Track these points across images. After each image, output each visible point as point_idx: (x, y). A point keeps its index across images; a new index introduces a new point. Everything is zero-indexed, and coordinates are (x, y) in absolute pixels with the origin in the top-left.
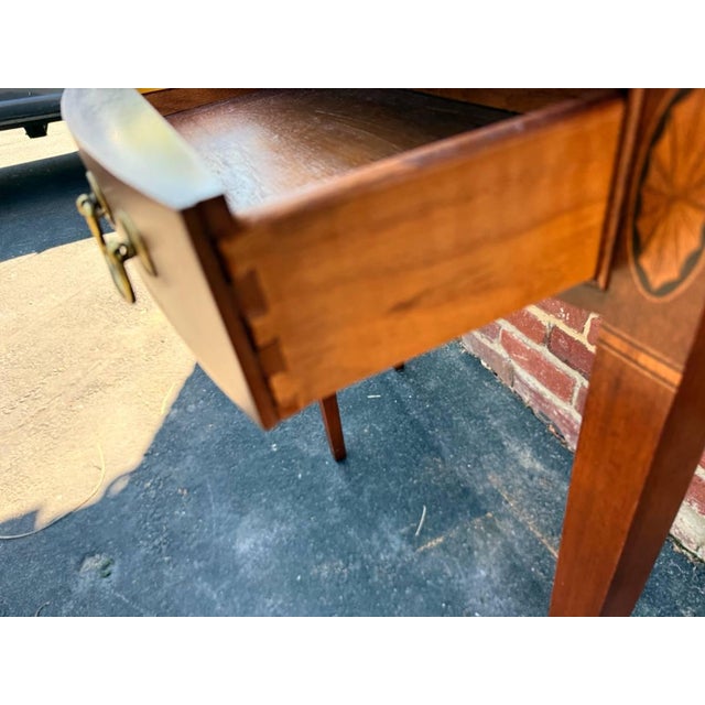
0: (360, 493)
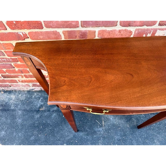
0: (87, 131)
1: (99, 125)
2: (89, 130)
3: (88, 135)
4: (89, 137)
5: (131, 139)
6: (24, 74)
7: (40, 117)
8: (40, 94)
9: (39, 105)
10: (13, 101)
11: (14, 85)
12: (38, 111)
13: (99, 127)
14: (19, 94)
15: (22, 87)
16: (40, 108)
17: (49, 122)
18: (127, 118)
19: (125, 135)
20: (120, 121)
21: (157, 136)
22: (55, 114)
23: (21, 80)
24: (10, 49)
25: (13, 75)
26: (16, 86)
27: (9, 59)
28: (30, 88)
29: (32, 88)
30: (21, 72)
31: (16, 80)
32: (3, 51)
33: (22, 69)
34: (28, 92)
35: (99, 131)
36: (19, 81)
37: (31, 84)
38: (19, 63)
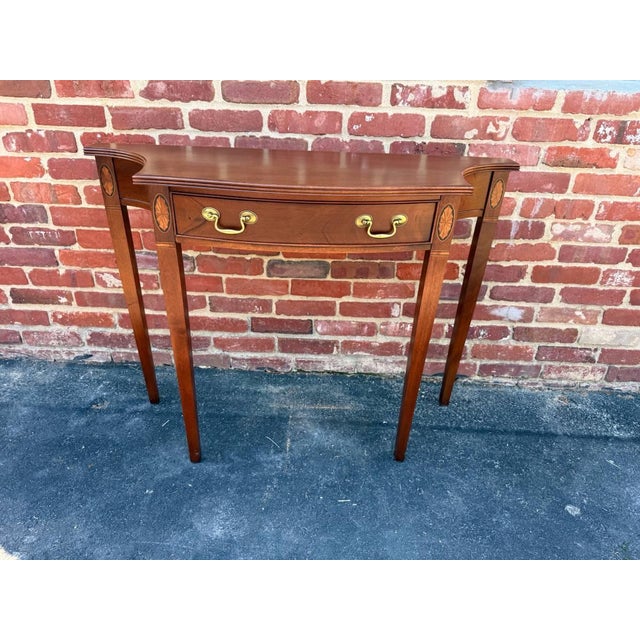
0: (231, 461)
1: (275, 447)
2: (239, 460)
3: (232, 471)
4: (233, 477)
5: (370, 486)
6: (79, 289)
7: (88, 424)
8: (104, 372)
9: (92, 398)
10: (12, 386)
11: (33, 332)
12: (84, 410)
13: (272, 451)
15: (55, 342)
16: (92, 403)
17: (111, 435)
18: (363, 435)
19: (353, 474)
20: (341, 441)
21: (454, 481)
22: (137, 419)
23: (61, 313)
24: (67, 202)
25: (44, 292)
26: (40, 338)
27: (53, 232)
28: (80, 349)
29: (88, 349)
30: (72, 279)
31: (46, 313)
32: (47, 206)
33: (78, 268)
34: (70, 365)
35: (271, 462)
36: (54, 315)
37: (85, 334)
38: (76, 247)
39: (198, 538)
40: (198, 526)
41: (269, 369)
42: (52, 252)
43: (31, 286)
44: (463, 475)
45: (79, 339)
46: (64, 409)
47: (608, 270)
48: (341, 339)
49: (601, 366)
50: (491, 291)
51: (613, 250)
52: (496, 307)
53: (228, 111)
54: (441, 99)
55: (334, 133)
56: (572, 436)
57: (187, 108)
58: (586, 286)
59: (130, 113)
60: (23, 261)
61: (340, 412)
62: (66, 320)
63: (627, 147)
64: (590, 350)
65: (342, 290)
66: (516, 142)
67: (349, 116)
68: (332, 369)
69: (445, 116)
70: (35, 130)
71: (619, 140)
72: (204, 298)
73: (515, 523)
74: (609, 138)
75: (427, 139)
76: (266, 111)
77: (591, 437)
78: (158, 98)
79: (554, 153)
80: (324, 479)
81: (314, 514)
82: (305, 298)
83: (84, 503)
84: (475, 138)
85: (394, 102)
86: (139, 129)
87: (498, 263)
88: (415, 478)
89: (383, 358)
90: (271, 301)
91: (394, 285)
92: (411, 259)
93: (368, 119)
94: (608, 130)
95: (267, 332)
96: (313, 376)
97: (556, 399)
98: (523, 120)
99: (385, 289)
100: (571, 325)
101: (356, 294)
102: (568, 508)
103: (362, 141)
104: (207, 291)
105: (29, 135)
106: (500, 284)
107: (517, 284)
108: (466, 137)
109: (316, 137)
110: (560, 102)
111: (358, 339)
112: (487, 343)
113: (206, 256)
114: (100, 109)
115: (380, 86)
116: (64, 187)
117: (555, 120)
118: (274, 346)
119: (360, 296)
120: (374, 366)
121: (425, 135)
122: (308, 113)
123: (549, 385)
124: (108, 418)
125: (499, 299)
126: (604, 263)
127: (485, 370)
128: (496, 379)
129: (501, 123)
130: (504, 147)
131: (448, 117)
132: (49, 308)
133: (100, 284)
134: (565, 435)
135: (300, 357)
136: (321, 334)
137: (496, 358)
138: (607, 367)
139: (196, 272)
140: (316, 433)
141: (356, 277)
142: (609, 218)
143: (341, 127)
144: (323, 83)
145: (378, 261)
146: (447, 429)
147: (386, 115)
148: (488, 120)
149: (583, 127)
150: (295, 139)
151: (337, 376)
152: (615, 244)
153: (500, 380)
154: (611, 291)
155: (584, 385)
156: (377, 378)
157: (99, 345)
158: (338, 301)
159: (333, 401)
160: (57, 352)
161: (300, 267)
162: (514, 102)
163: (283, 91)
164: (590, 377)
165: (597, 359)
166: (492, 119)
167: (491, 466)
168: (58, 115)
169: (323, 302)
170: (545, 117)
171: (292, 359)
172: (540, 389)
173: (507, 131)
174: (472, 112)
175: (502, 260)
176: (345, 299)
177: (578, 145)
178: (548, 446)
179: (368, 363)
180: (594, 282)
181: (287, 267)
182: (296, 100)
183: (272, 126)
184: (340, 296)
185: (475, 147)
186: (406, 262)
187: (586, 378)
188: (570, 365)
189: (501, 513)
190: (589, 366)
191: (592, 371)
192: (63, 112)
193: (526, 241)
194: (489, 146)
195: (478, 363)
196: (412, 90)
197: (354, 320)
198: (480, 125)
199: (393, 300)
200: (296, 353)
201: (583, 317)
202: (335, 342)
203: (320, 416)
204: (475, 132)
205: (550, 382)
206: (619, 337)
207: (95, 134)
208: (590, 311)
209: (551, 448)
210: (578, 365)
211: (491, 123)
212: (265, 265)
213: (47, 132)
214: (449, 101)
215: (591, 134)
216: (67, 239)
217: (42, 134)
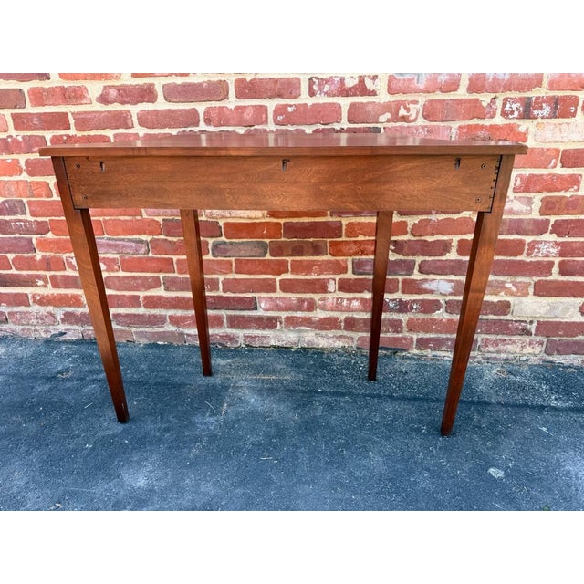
1: (212, 411)
2: (177, 421)
3: (167, 430)
4: (167, 435)
5: (294, 445)
6: (53, 273)
7: (51, 390)
8: (75, 348)
9: (60, 368)
11: (16, 313)
12: (50, 379)
13: (208, 414)
14: (21, 345)
15: (35, 321)
17: (68, 399)
18: (297, 401)
19: (280, 435)
20: (275, 406)
21: (378, 443)
22: (94, 386)
23: (39, 295)
24: (40, 196)
25: (24, 276)
26: (23, 318)
27: (30, 222)
28: (56, 327)
29: (62, 327)
30: (48, 264)
31: (26, 295)
32: (25, 200)
33: (51, 254)
34: (47, 342)
35: (205, 424)
36: (33, 297)
37: (60, 313)
38: (50, 235)
39: (122, 486)
40: (125, 476)
41: (220, 344)
42: (30, 240)
43: (14, 271)
44: (387, 438)
45: (55, 318)
46: (34, 377)
47: (533, 241)
48: (284, 315)
49: (539, 338)
50: (419, 265)
51: (535, 222)
52: (426, 280)
53: (169, 110)
54: (354, 88)
55: (262, 123)
56: (506, 405)
57: (135, 110)
58: (512, 258)
59: (89, 116)
60: (7, 249)
61: (280, 381)
62: (43, 301)
63: (535, 121)
64: (525, 322)
65: (281, 268)
66: (427, 123)
67: (273, 108)
68: (278, 344)
69: (358, 103)
70: (14, 136)
71: (527, 114)
72: (158, 278)
73: (433, 483)
74: (516, 114)
75: (345, 124)
76: (201, 108)
77: (526, 406)
78: (112, 103)
79: (465, 131)
80: (252, 439)
81: (235, 469)
82: (247, 277)
83: (29, 455)
84: (388, 121)
85: (312, 93)
86: (97, 130)
87: (423, 238)
88: (339, 439)
89: (323, 333)
90: (218, 279)
91: (328, 262)
92: (341, 237)
93: (290, 109)
94: (514, 106)
95: (215, 309)
96: (260, 351)
97: (495, 372)
98: (431, 102)
99: (320, 266)
100: (502, 297)
101: (294, 271)
102: (492, 471)
103: (287, 130)
104: (160, 271)
105: (10, 140)
106: (427, 258)
107: (444, 258)
108: (380, 120)
109: (246, 128)
110: (464, 83)
111: (299, 314)
112: (421, 316)
113: (158, 240)
114: (65, 115)
115: (298, 80)
116: (38, 183)
117: (462, 100)
118: (223, 322)
119: (297, 273)
120: (316, 341)
121: (343, 121)
122: (238, 108)
123: (488, 358)
124: (69, 385)
125: (428, 273)
126: (527, 235)
127: (422, 343)
128: (434, 353)
129: (411, 106)
130: (417, 129)
131: (362, 103)
132: (29, 291)
133: (69, 267)
134: (500, 403)
135: (247, 332)
136: (265, 310)
137: (431, 332)
138: (545, 340)
139: (151, 255)
140: (253, 400)
141: (292, 255)
142: (527, 190)
143: (267, 118)
144: (248, 80)
145: (311, 240)
146: (379, 396)
147: (306, 105)
148: (398, 104)
149: (489, 105)
150: (228, 131)
151: (283, 350)
152: (536, 215)
153: (438, 353)
154: (539, 263)
155: (524, 358)
156: (319, 352)
157: (71, 324)
158: (278, 278)
159: (274, 372)
160: (36, 330)
161: (241, 247)
162: (422, 86)
163: (215, 90)
164: (528, 350)
165: (533, 332)
166: (403, 103)
167: (419, 430)
168: (32, 122)
169: (264, 280)
170: (452, 97)
171: (240, 334)
172: (479, 362)
173: (417, 113)
174: (383, 97)
175: (427, 235)
176: (284, 276)
177: (487, 122)
178: (479, 414)
179: (310, 337)
180: (521, 254)
181: (229, 247)
182: (226, 97)
183: (208, 121)
184: (279, 274)
185: (389, 129)
186: (337, 239)
187: (525, 351)
188: (507, 338)
189: (421, 473)
190: (527, 339)
191: (530, 344)
192: (35, 119)
193: (448, 216)
194: (402, 127)
195: (415, 337)
196: (327, 81)
197: (294, 296)
198: (393, 109)
199: (328, 277)
200: (243, 328)
201: (514, 289)
202: (278, 318)
203: (260, 385)
204: (388, 115)
205: (487, 355)
206: (553, 308)
207: (62, 136)
208: (520, 282)
209: (483, 416)
210: (515, 337)
211: (402, 107)
212: (210, 247)
213: (23, 137)
214: (361, 89)
215: (499, 112)
216: (42, 229)
217: (20, 138)
